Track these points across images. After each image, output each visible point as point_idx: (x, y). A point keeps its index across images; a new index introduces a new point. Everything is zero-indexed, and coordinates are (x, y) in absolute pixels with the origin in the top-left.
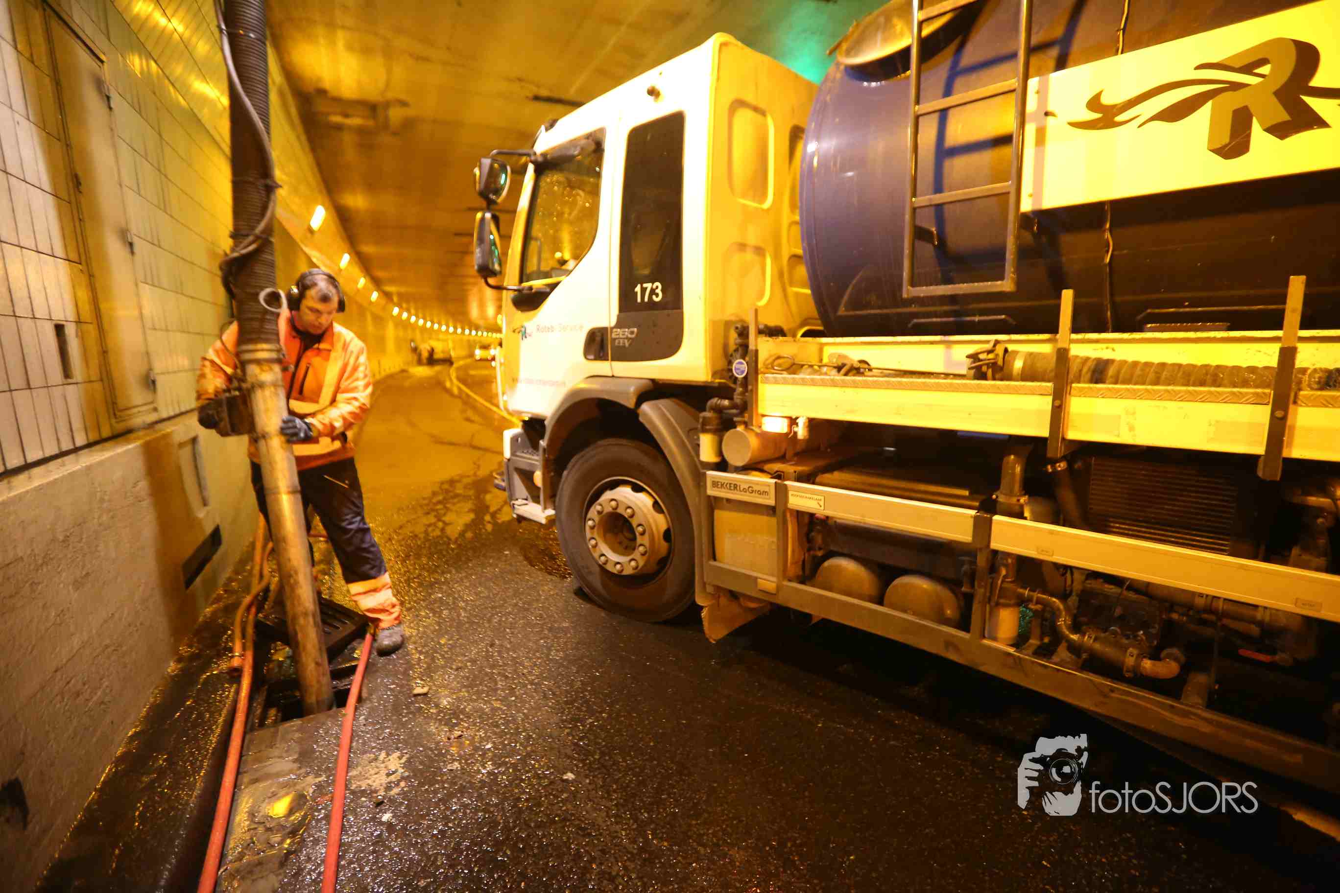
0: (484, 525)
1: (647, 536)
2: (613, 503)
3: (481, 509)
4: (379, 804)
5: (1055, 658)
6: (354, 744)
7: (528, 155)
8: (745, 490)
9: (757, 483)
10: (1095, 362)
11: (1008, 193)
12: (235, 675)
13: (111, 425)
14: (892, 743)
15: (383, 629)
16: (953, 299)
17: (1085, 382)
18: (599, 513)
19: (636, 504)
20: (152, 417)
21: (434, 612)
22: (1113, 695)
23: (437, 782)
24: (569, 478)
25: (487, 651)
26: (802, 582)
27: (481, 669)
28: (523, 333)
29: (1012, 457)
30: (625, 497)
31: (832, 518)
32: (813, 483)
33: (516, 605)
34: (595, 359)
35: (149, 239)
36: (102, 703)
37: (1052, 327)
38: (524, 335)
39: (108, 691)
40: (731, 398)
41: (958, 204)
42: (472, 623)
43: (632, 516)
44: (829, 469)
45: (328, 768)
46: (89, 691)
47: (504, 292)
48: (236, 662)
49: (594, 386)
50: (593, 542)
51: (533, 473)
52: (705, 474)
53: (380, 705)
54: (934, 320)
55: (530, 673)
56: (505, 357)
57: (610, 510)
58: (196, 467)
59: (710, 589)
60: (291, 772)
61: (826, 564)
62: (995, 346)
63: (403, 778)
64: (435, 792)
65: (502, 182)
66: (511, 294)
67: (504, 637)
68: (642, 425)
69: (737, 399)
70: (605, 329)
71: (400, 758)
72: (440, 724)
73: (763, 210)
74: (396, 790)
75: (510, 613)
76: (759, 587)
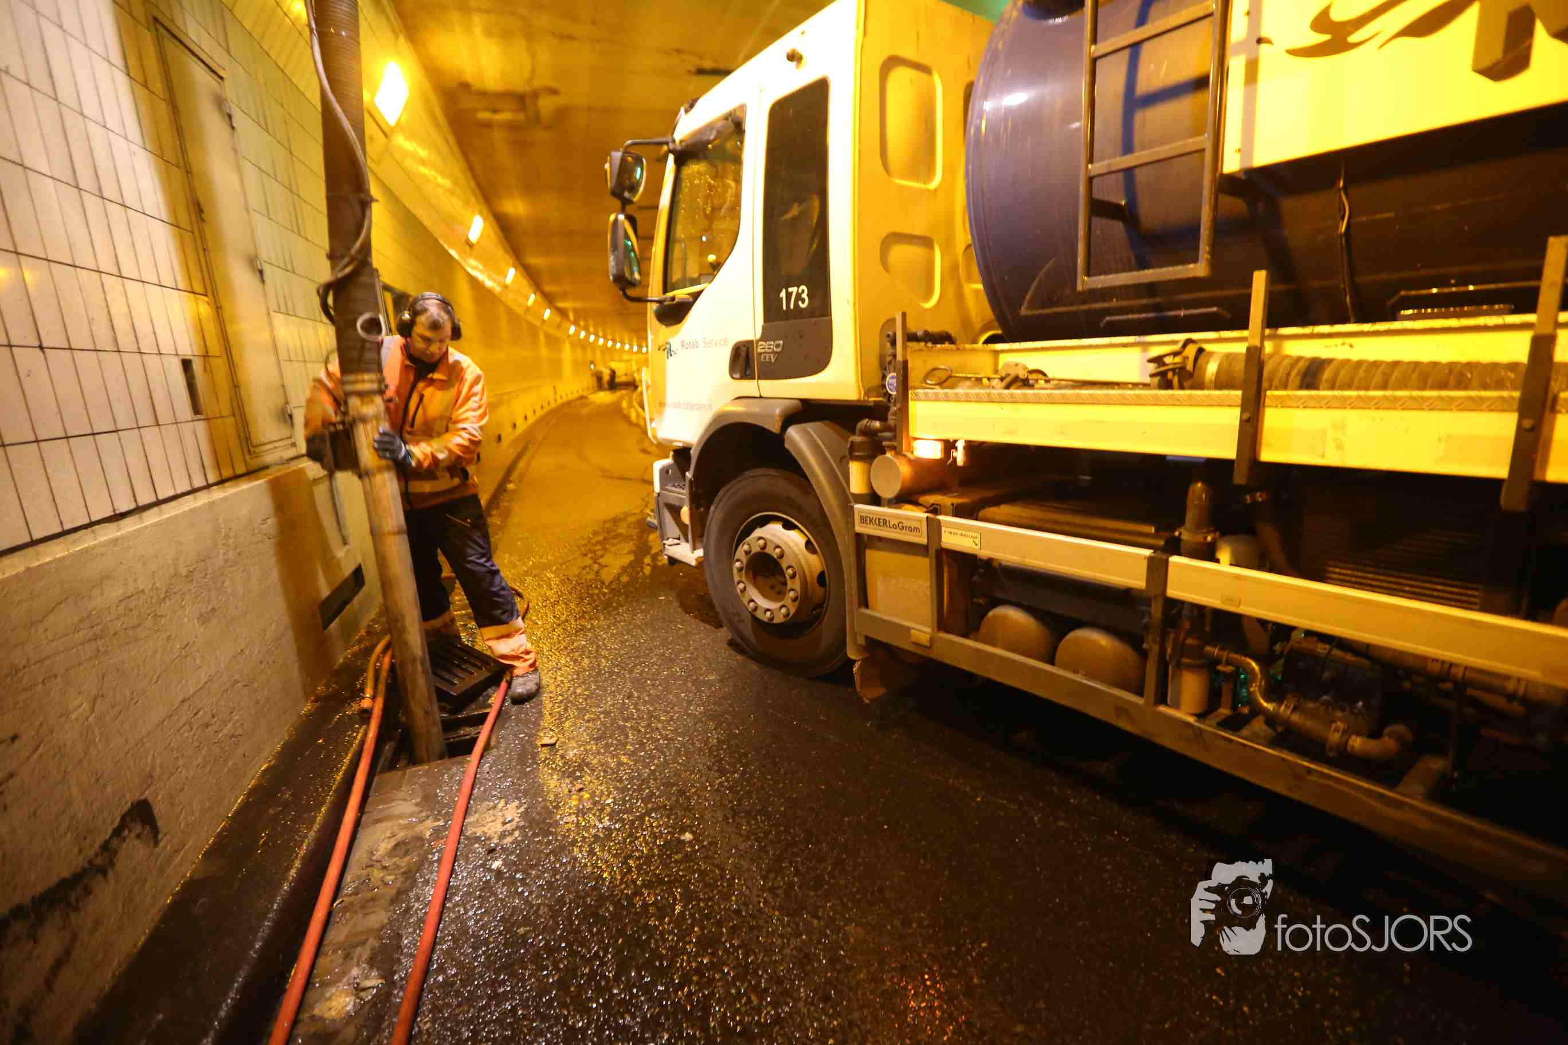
0: (642, 568)
1: (797, 577)
2: (761, 542)
3: (642, 549)
4: (491, 851)
5: (1245, 732)
6: (475, 791)
7: (667, 143)
8: (895, 527)
9: (908, 518)
10: (1307, 364)
11: (1203, 150)
12: (365, 716)
13: (246, 462)
14: (1061, 823)
15: (518, 676)
16: (1151, 289)
17: (1292, 389)
18: (747, 553)
19: (786, 543)
20: (291, 453)
21: (575, 661)
22: (1309, 777)
23: (551, 833)
24: (716, 514)
25: (624, 703)
26: (965, 635)
27: (614, 721)
28: (667, 350)
29: (1199, 485)
30: (774, 535)
31: (997, 560)
32: (976, 519)
33: (663, 655)
34: (742, 378)
35: (282, 265)
36: (233, 736)
37: (1242, 323)
38: (670, 353)
39: (238, 724)
40: (883, 418)
41: (1151, 167)
42: (611, 673)
43: (781, 556)
44: (996, 502)
45: (447, 813)
46: (218, 723)
47: (649, 304)
48: (366, 703)
49: (739, 408)
50: (741, 586)
51: (681, 508)
52: (852, 507)
53: (506, 753)
54: (1131, 316)
55: (664, 728)
56: (653, 378)
57: (758, 549)
58: (334, 505)
59: (861, 641)
60: (412, 815)
61: (991, 614)
62: (1185, 346)
63: (517, 828)
64: (549, 843)
65: (638, 176)
66: (654, 306)
67: (644, 688)
68: (787, 453)
69: (891, 420)
70: (751, 342)
71: (518, 808)
72: (563, 776)
73: (929, 191)
74: (508, 840)
75: (654, 664)
76: (913, 639)
